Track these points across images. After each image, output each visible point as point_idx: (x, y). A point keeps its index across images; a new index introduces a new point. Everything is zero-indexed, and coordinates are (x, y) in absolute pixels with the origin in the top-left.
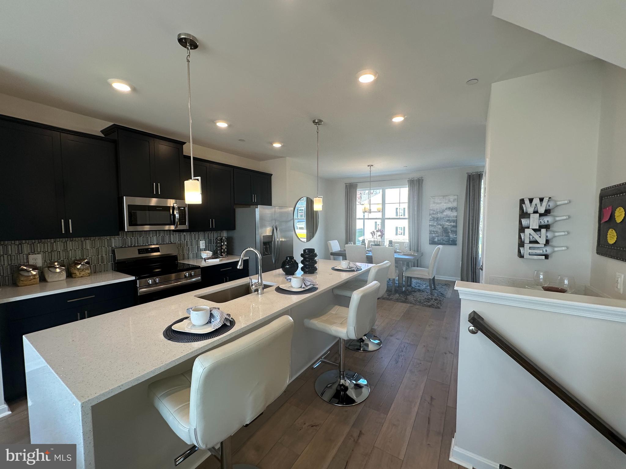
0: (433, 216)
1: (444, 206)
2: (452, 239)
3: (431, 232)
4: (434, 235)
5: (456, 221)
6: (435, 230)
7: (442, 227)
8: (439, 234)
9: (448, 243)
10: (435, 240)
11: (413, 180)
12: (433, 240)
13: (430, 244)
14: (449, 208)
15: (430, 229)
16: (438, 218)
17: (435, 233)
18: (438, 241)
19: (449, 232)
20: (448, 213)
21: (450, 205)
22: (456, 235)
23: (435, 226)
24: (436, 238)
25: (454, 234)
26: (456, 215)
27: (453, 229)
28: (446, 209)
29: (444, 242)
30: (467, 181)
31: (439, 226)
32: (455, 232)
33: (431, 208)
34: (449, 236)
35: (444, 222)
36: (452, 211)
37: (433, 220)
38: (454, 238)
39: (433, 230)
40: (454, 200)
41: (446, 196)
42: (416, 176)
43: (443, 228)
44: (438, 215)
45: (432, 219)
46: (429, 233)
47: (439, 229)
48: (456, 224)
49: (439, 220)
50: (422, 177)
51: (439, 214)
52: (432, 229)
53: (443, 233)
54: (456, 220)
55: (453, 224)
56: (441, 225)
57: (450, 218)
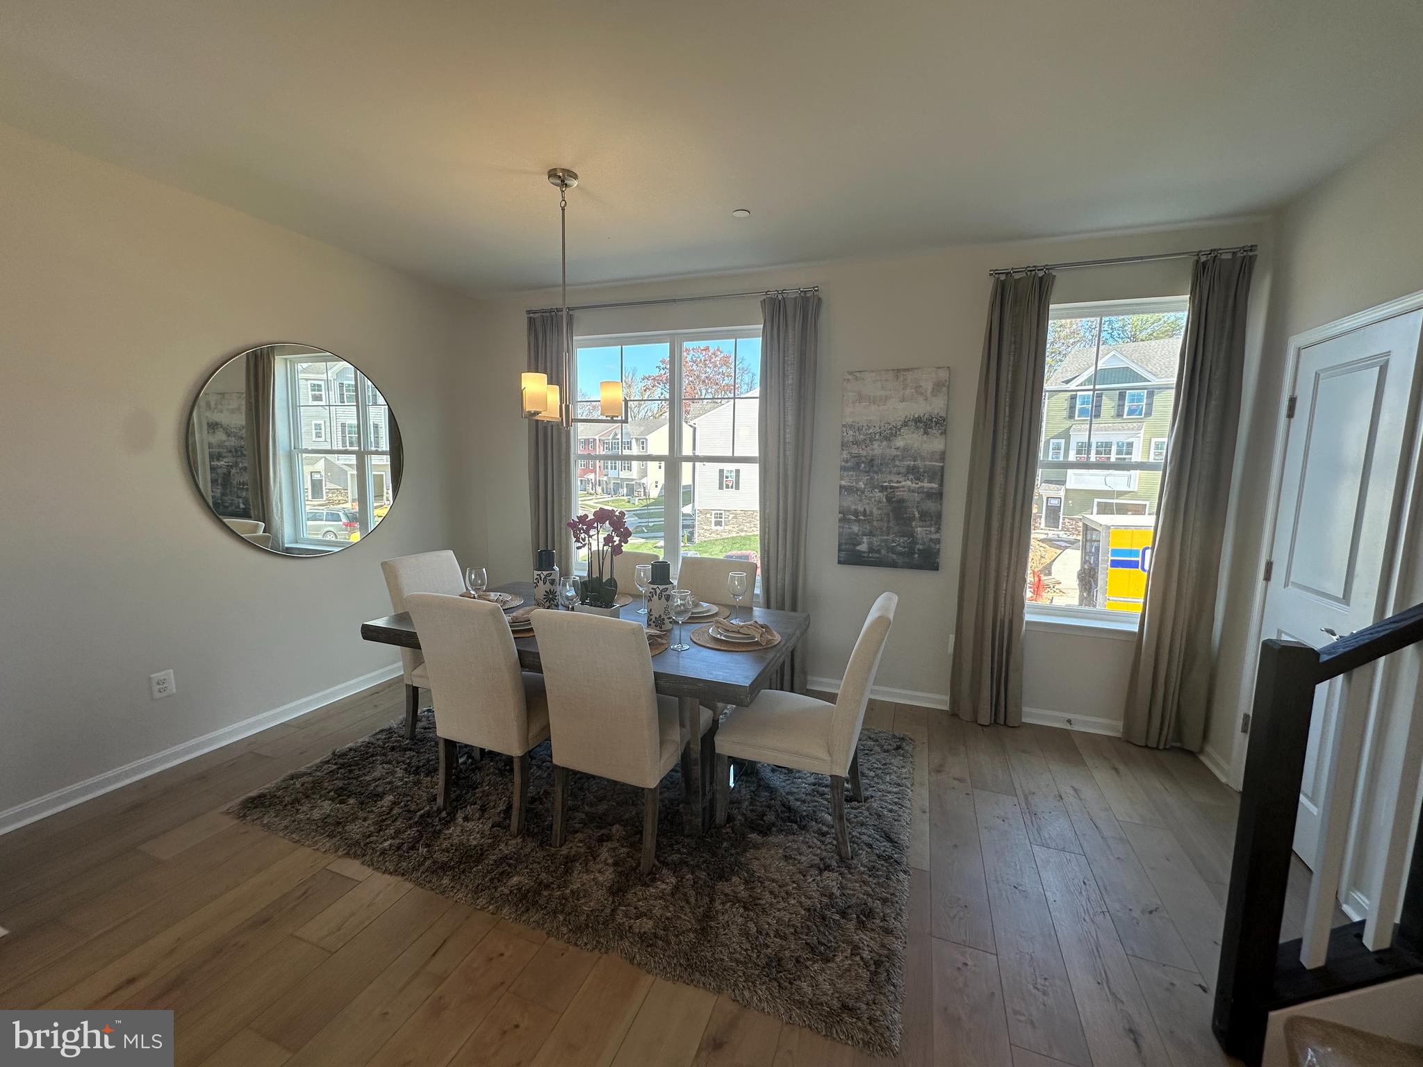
0: (855, 450)
1: (899, 410)
2: (921, 547)
3: (845, 516)
4: (856, 528)
5: (939, 475)
6: (860, 509)
7: (887, 498)
8: (875, 523)
9: (906, 560)
10: (858, 548)
11: (784, 298)
12: (851, 547)
13: (840, 562)
14: (918, 420)
15: (845, 504)
16: (872, 460)
17: (858, 521)
18: (871, 550)
19: (912, 519)
20: (911, 439)
21: (920, 408)
22: (938, 530)
23: (863, 492)
24: (865, 539)
25: (931, 525)
26: (941, 447)
27: (931, 506)
28: (905, 424)
29: (894, 557)
30: (993, 305)
31: (878, 494)
32: (936, 519)
33: (849, 420)
34: (912, 535)
35: (895, 478)
36: (926, 433)
37: (852, 469)
38: (931, 540)
39: (853, 507)
40: (938, 387)
41: (908, 370)
42: (793, 280)
43: (889, 499)
44: (873, 450)
45: (849, 464)
46: (840, 520)
47: (873, 502)
48: (941, 485)
49: (875, 469)
50: (816, 290)
51: (876, 445)
52: (851, 502)
53: (889, 521)
54: (942, 468)
55: (926, 484)
56: (883, 489)
57: (919, 463)
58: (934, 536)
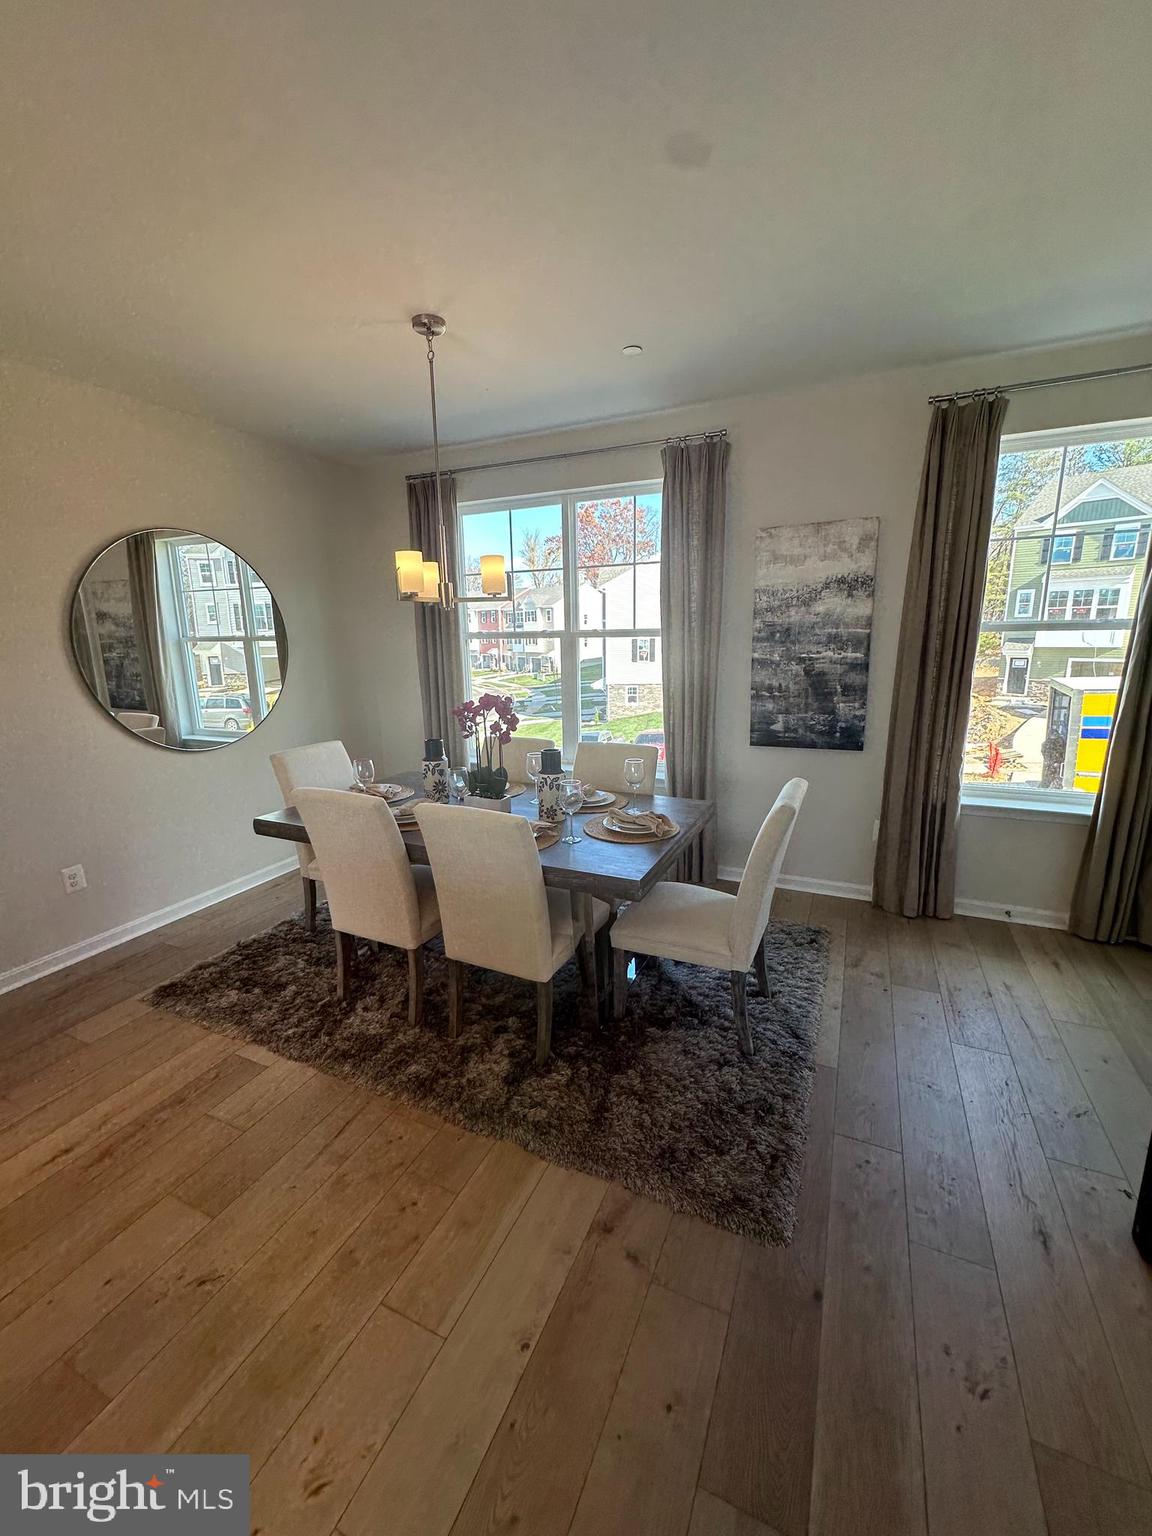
0: (769, 617)
1: (820, 570)
2: (843, 725)
3: (758, 694)
4: (770, 706)
5: (865, 643)
6: (775, 684)
7: (805, 670)
8: (791, 700)
9: (826, 739)
10: (772, 727)
11: (687, 447)
12: (765, 726)
13: (752, 744)
14: (841, 581)
15: (757, 679)
16: (788, 629)
17: (773, 697)
18: (787, 729)
19: (832, 694)
20: (833, 603)
21: (844, 567)
22: (863, 705)
23: (778, 665)
24: (781, 718)
25: (854, 701)
26: (868, 612)
27: (854, 678)
28: (827, 586)
29: (813, 736)
30: (931, 442)
31: (796, 668)
32: (859, 693)
33: (762, 584)
34: (833, 712)
35: (814, 649)
36: (850, 595)
37: (767, 639)
38: (855, 717)
39: (767, 682)
40: (865, 540)
41: (829, 523)
42: (696, 424)
43: (807, 673)
44: (789, 617)
45: (763, 634)
46: (752, 697)
47: (791, 677)
48: (867, 655)
49: (792, 638)
50: (723, 434)
51: (793, 612)
52: (764, 677)
53: (807, 697)
54: (869, 635)
55: (850, 655)
56: (801, 660)
57: (842, 630)
58: (858, 713)
